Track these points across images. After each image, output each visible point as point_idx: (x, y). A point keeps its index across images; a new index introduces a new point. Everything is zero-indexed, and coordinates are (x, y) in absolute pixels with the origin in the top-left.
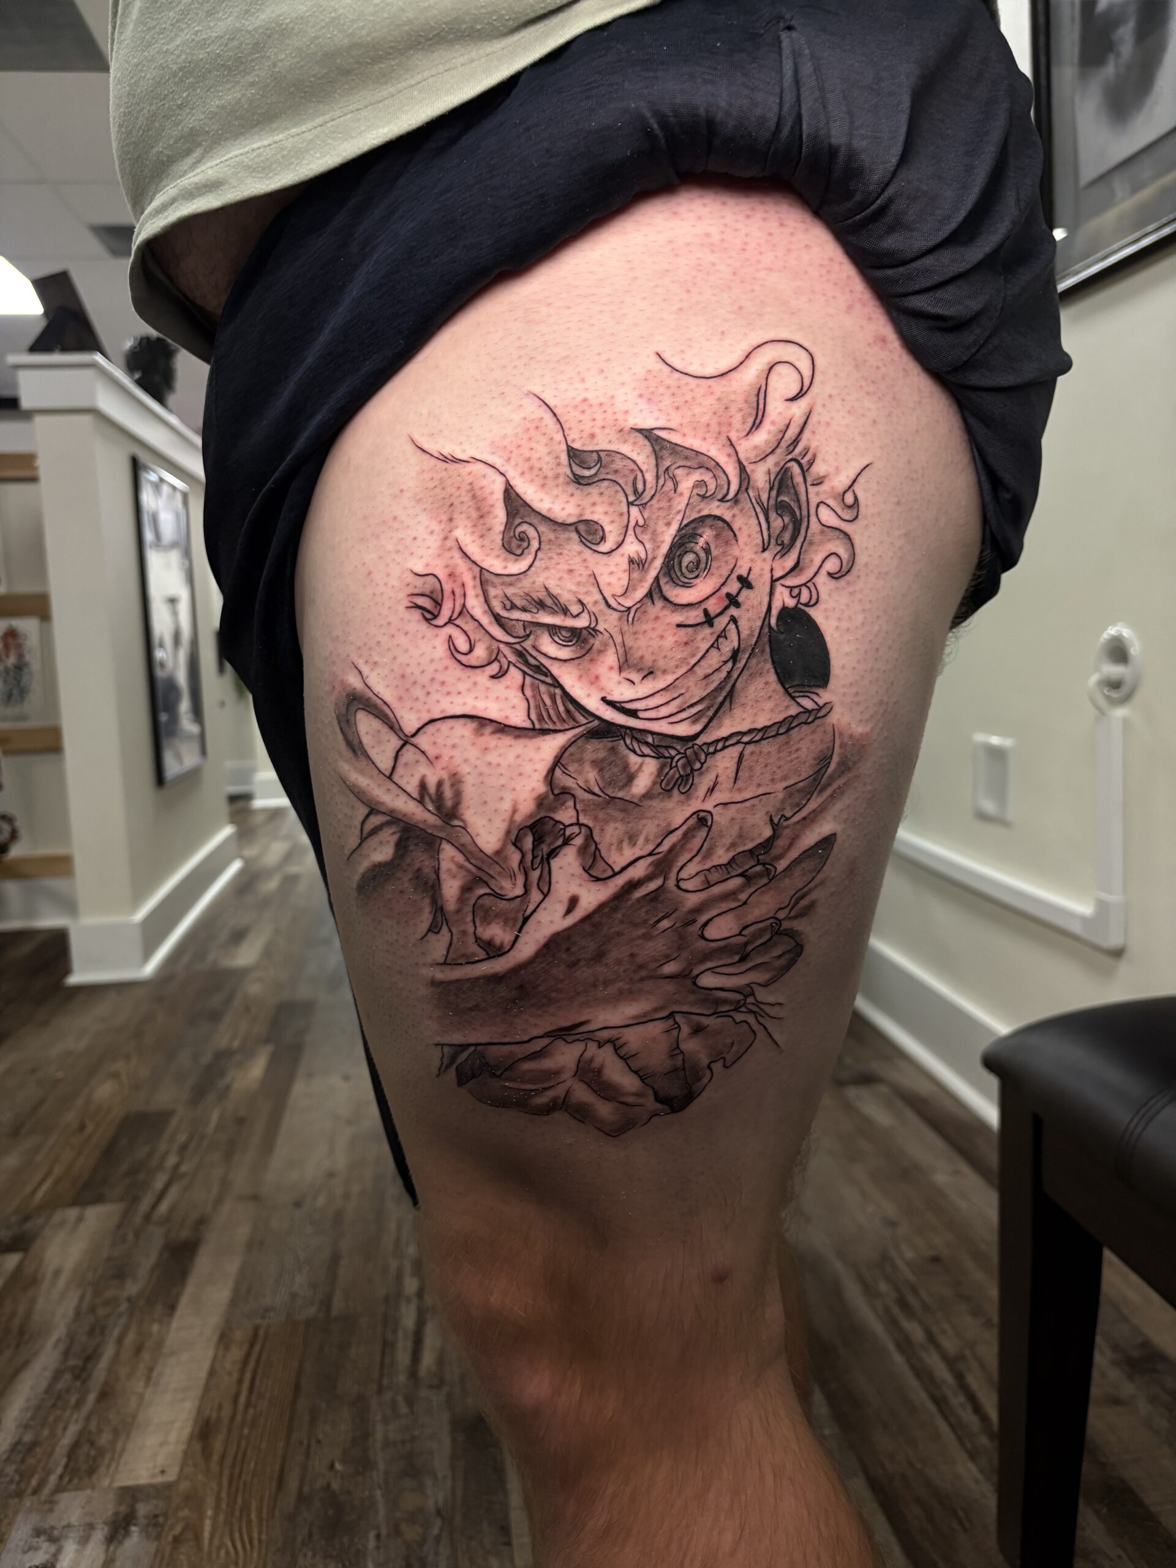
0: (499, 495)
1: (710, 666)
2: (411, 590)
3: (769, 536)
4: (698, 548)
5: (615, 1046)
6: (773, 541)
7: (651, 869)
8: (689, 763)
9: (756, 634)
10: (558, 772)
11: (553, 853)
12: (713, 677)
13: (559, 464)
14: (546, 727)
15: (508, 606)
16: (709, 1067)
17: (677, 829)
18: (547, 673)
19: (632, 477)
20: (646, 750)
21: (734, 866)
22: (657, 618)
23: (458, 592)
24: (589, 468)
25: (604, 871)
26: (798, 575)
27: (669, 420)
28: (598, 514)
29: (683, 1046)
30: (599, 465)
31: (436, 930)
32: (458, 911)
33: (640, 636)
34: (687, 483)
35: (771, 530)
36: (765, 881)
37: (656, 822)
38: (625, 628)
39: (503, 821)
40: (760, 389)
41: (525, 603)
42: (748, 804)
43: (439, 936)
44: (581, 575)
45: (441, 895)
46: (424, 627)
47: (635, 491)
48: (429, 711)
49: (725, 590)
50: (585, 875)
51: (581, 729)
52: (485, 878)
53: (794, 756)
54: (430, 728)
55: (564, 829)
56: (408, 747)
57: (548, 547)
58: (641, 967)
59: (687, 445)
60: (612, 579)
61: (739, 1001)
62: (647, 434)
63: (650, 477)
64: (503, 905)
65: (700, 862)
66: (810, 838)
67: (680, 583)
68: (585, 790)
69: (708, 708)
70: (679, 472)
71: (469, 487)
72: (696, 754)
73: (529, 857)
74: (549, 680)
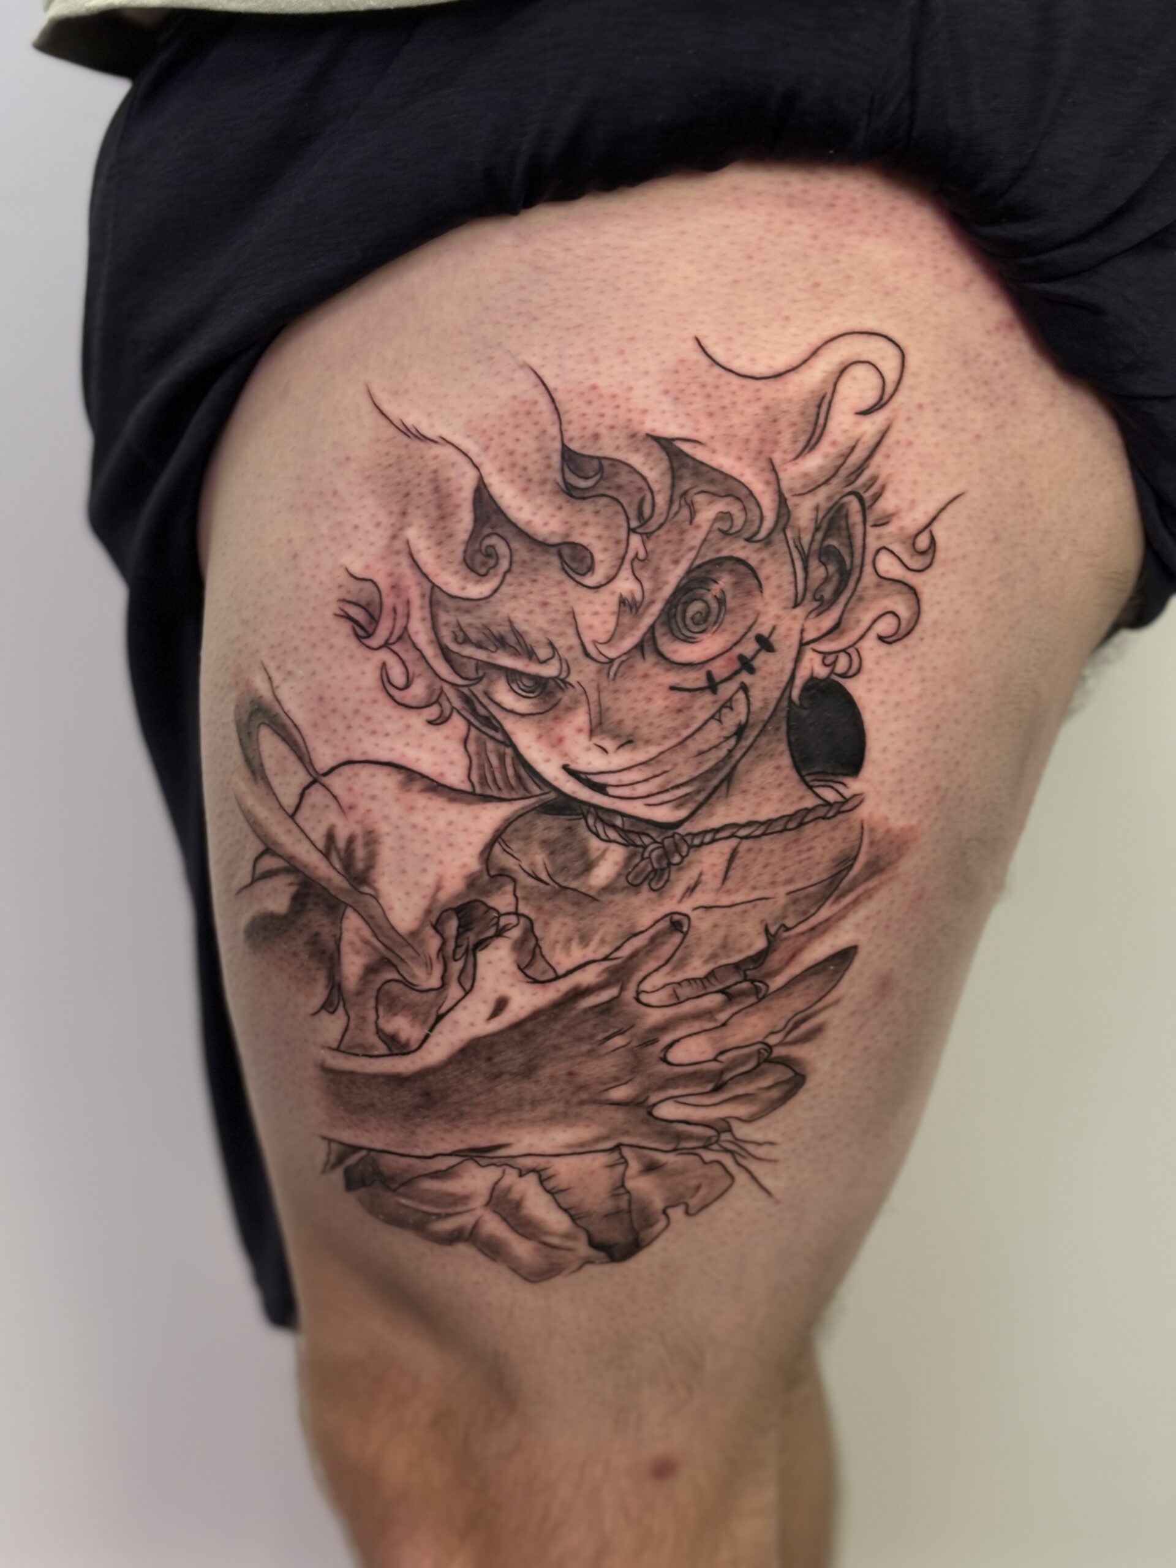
0: (466, 495)
1: (707, 741)
2: (342, 594)
3: (805, 589)
4: (709, 597)
5: (540, 1177)
6: (809, 595)
7: (604, 976)
8: (667, 855)
9: (771, 707)
10: (497, 849)
11: (482, 944)
12: (708, 756)
13: (549, 467)
14: (489, 792)
15: (460, 639)
16: (664, 1212)
17: (642, 932)
18: (498, 727)
19: (639, 497)
20: (613, 835)
21: (713, 980)
22: (646, 676)
23: (401, 609)
24: (586, 478)
25: (544, 972)
26: (837, 639)
27: (697, 430)
28: (590, 537)
29: (630, 1184)
30: (598, 477)
31: (331, 1010)
32: (359, 993)
33: (622, 696)
34: (707, 514)
35: (809, 582)
36: (753, 1000)
37: (617, 921)
38: (604, 684)
39: (424, 897)
40: (823, 397)
41: (480, 637)
42: (738, 909)
43: (333, 1017)
44: (557, 611)
45: (340, 972)
46: (353, 643)
47: (640, 515)
48: (347, 749)
49: (738, 650)
50: (520, 975)
51: (533, 800)
52: (395, 961)
53: (804, 856)
54: (347, 771)
55: (498, 918)
56: (317, 786)
57: (520, 569)
58: (582, 1088)
59: (714, 464)
60: (596, 621)
61: (710, 1138)
62: (666, 444)
63: (661, 500)
64: (414, 996)
65: (668, 974)
66: (821, 949)
67: (681, 637)
68: (529, 875)
69: (698, 792)
70: (700, 499)
71: (431, 476)
72: (676, 845)
73: (451, 945)
74: (499, 736)
